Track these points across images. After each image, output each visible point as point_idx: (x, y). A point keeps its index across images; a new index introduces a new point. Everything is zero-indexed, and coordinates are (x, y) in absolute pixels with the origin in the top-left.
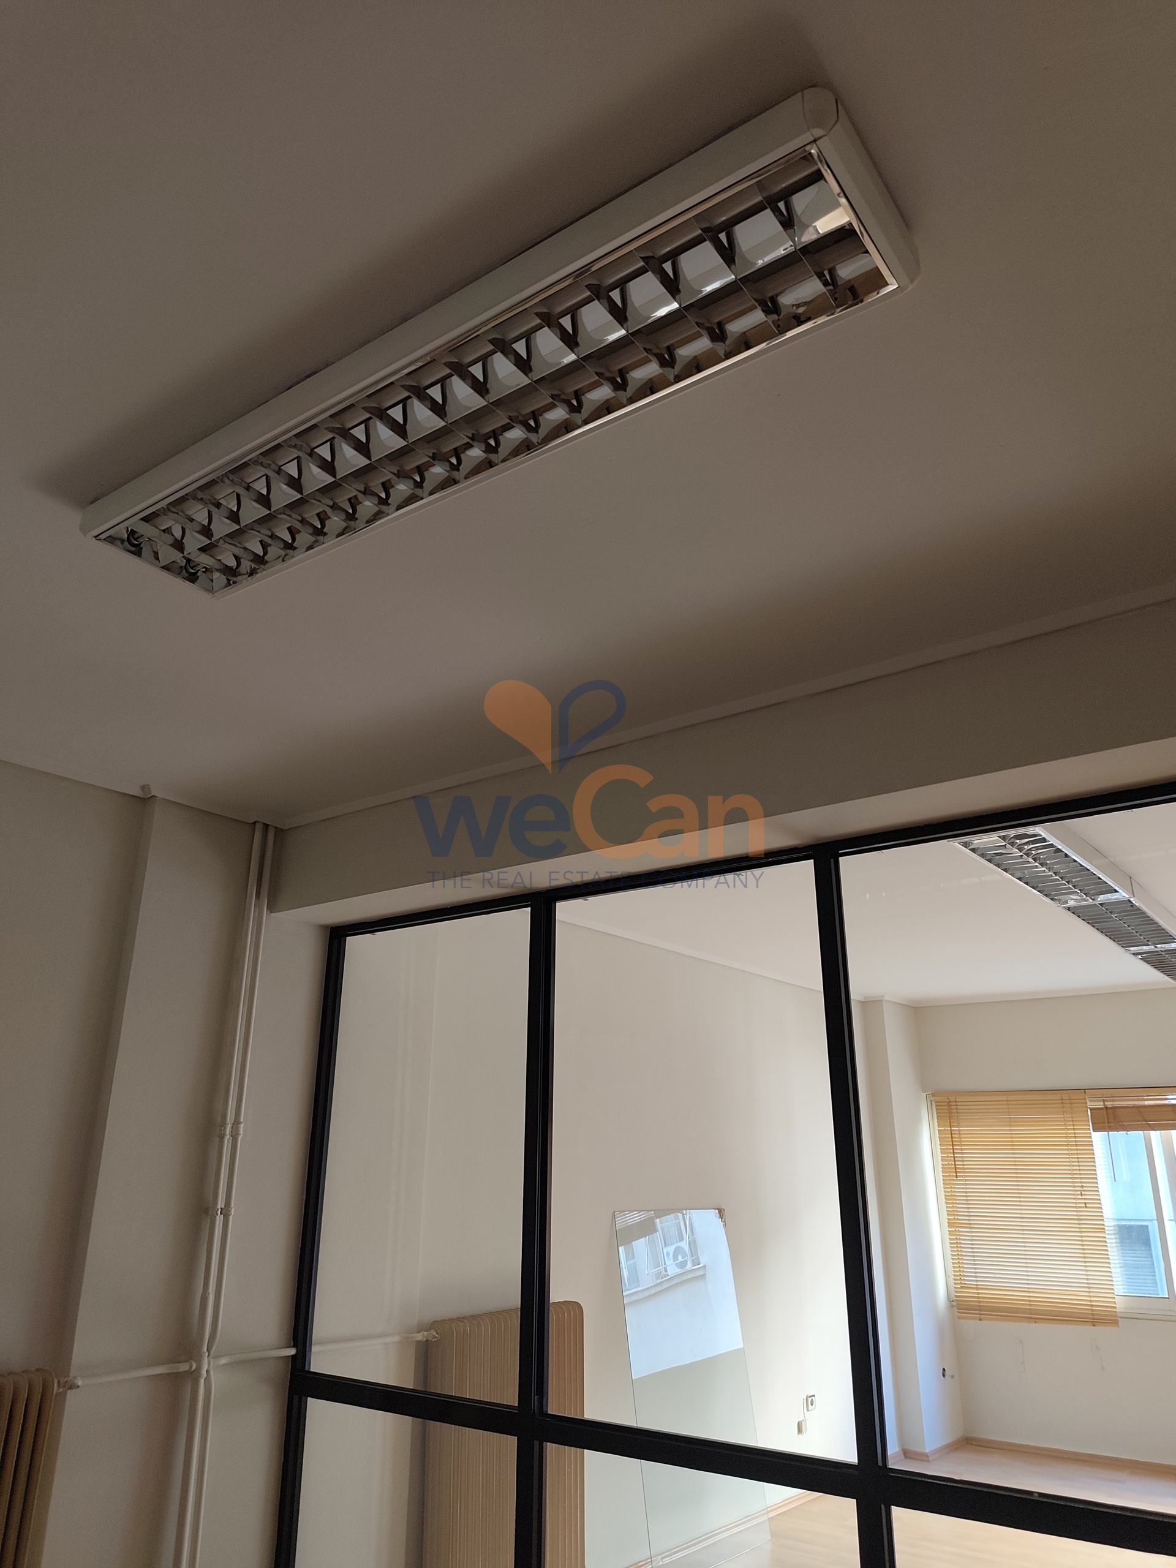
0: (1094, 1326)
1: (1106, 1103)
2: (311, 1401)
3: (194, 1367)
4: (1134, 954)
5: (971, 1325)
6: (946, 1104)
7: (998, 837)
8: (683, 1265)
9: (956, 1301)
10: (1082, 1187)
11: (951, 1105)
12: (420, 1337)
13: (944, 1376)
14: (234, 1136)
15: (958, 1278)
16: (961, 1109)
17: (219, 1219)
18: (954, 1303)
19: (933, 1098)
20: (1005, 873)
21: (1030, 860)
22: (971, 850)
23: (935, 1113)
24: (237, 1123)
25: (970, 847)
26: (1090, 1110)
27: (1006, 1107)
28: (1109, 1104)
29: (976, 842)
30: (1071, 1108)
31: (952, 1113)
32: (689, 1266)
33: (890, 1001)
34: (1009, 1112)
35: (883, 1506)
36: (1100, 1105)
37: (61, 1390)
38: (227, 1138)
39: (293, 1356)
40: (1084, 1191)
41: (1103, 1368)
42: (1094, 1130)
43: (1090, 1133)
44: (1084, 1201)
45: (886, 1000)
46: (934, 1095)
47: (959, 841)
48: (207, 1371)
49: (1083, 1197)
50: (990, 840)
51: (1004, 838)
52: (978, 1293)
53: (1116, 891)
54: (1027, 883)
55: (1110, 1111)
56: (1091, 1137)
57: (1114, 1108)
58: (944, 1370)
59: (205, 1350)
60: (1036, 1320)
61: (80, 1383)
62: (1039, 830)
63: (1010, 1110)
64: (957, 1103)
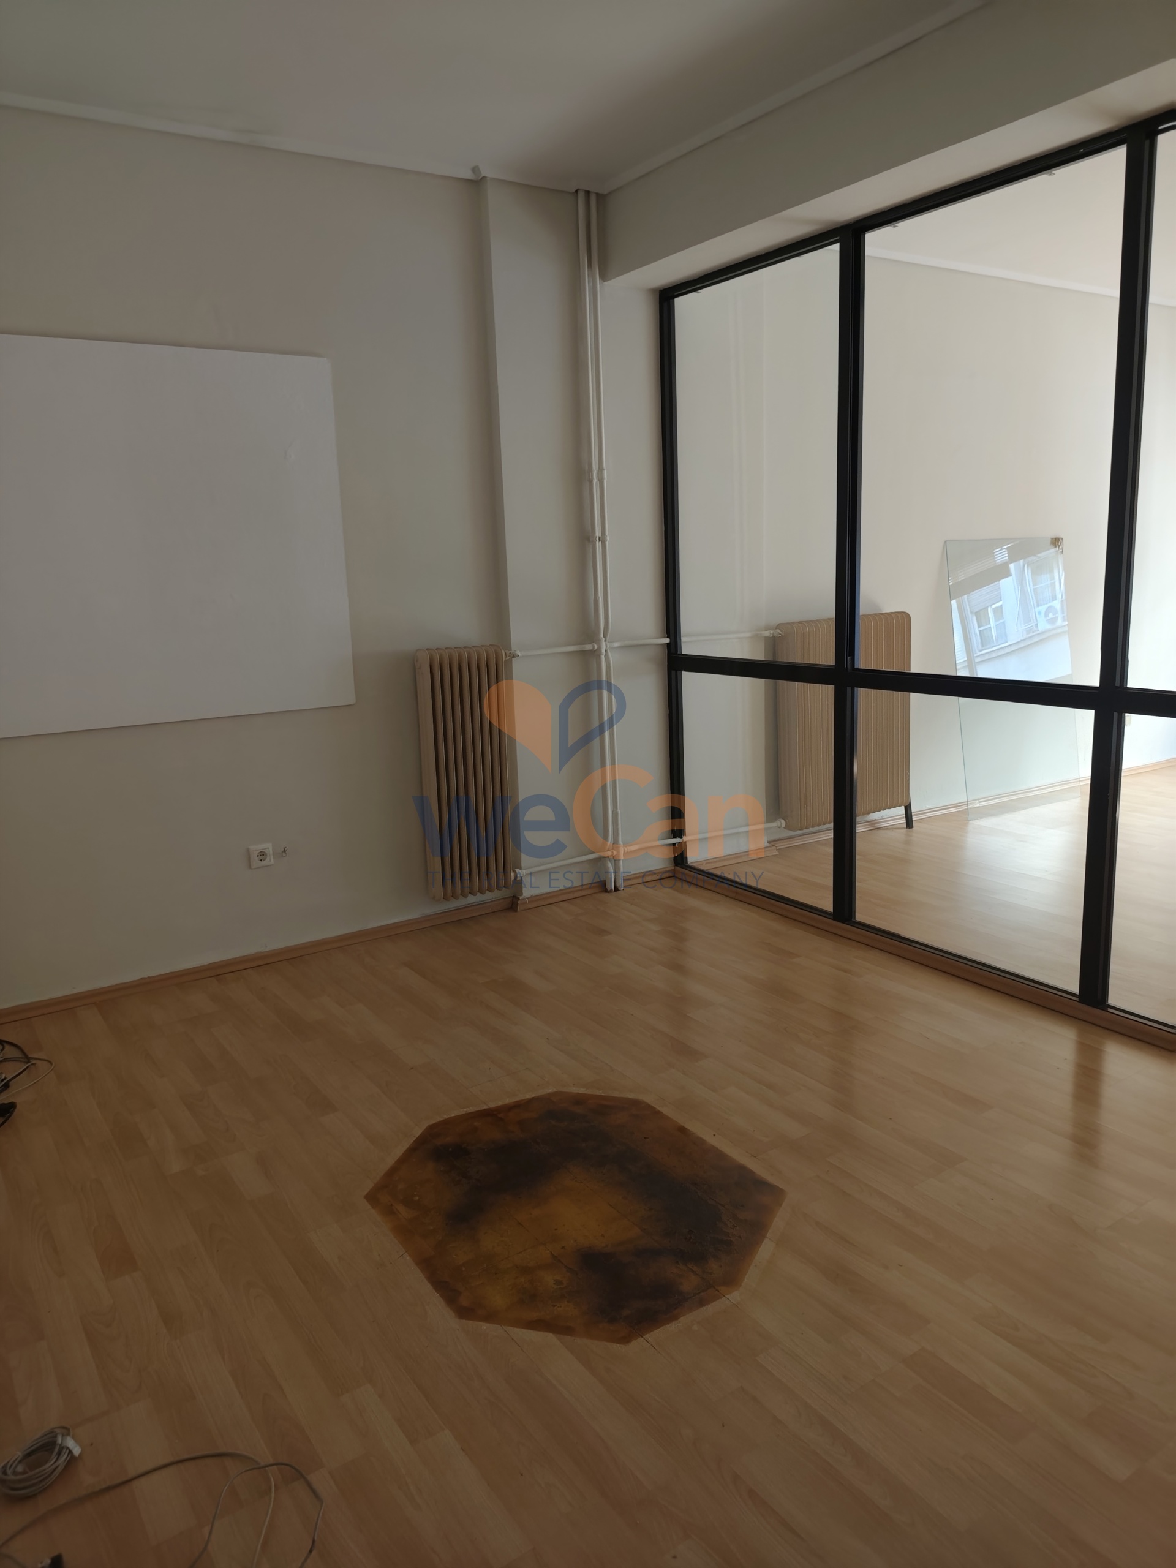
2: (684, 673)
3: (596, 647)
12: (767, 634)
14: (601, 480)
17: (598, 545)
24: (601, 470)
37: (508, 658)
38: (595, 481)
39: (668, 644)
48: (606, 651)
59: (602, 636)
61: (519, 654)
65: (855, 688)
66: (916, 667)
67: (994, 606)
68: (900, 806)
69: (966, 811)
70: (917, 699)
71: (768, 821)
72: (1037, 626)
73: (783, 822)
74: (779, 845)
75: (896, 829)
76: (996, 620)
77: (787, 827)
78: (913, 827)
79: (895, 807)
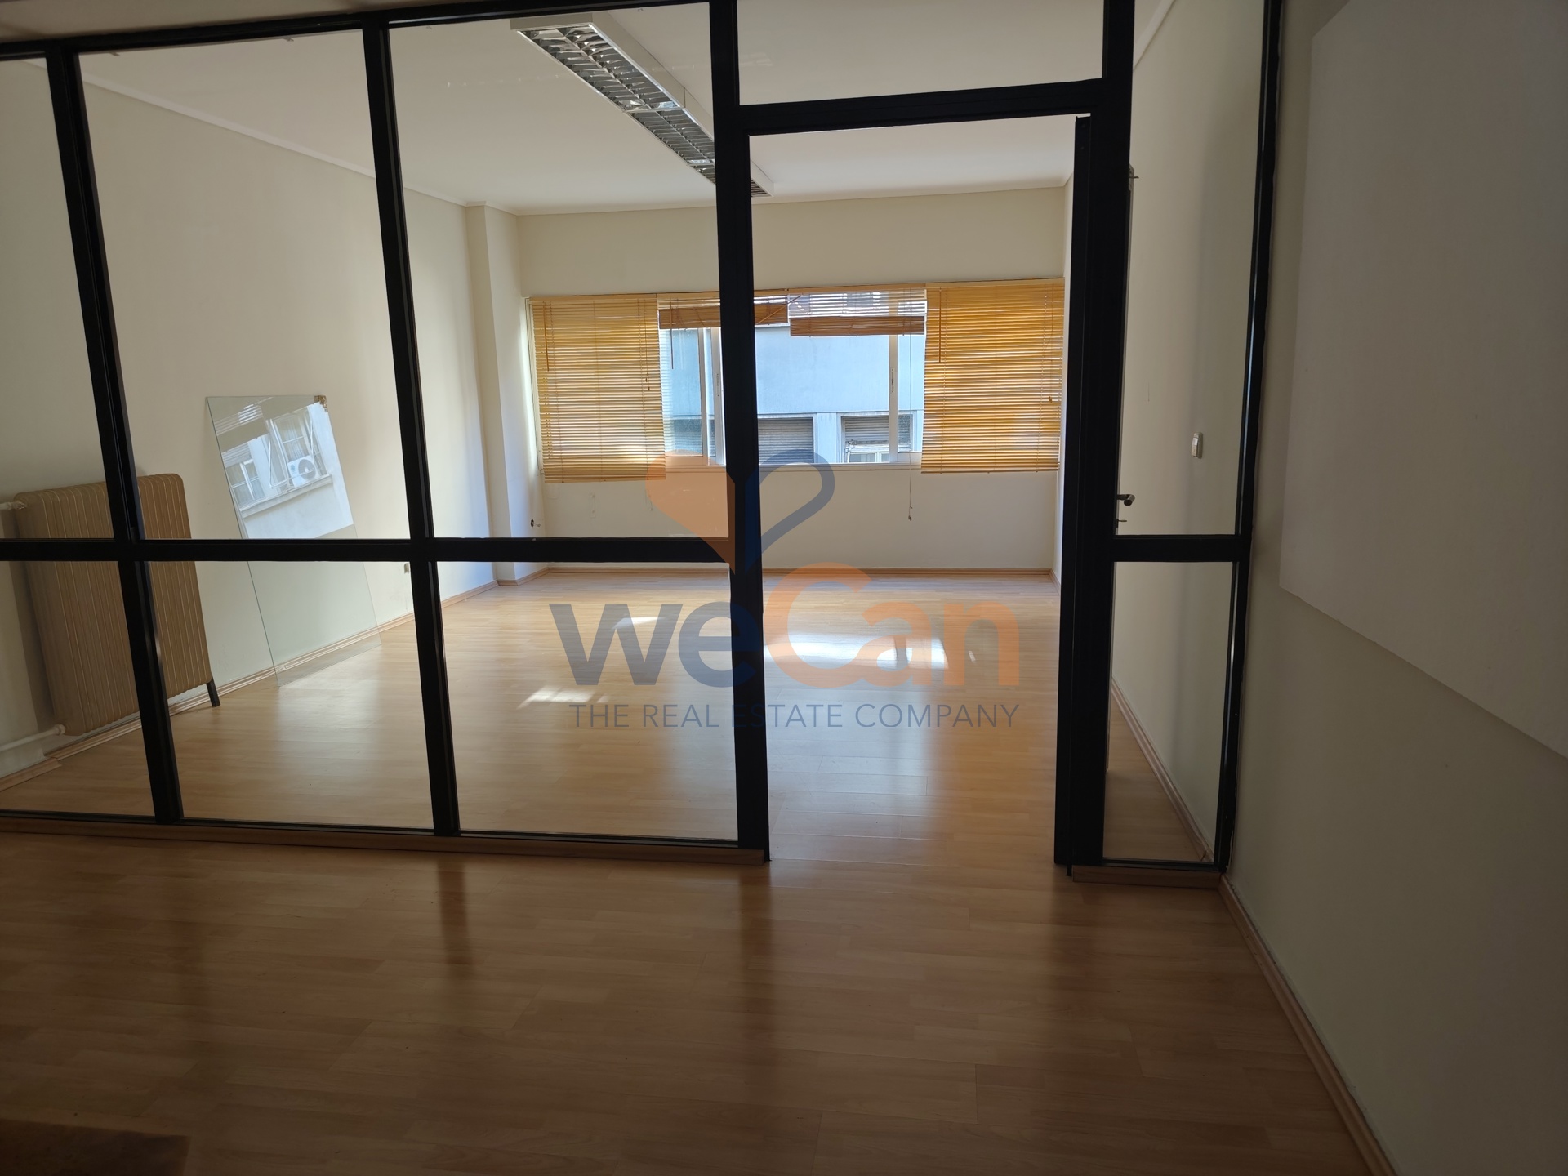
1: (671, 306)
4: (694, 167)
5: (555, 487)
6: (541, 307)
7: (558, 29)
8: (309, 476)
9: (545, 469)
10: (647, 374)
11: (546, 309)
13: (532, 525)
15: (546, 450)
16: (555, 313)
18: (543, 472)
19: (531, 302)
21: (591, 57)
22: (535, 41)
23: (532, 315)
25: (534, 39)
26: (660, 311)
27: (593, 309)
28: (674, 306)
29: (541, 32)
30: (645, 310)
31: (546, 315)
33: (493, 208)
35: (430, 563)
36: (667, 307)
40: (649, 378)
41: (652, 509)
42: (661, 328)
43: (658, 331)
44: (647, 385)
45: (488, 206)
46: (531, 299)
49: (648, 382)
51: (563, 31)
52: (563, 462)
53: (667, 99)
54: (592, 84)
55: (675, 312)
56: (658, 334)
57: (678, 310)
58: (532, 521)
60: (605, 479)
62: (591, 26)
63: (596, 313)
64: (552, 306)
65: (145, 562)
66: (196, 534)
67: (245, 463)
68: (202, 684)
69: (275, 677)
70: (203, 568)
71: (42, 729)
72: (291, 482)
73: (62, 727)
74: (61, 755)
75: (202, 709)
76: (250, 476)
77: (68, 733)
78: (219, 704)
79: (196, 686)
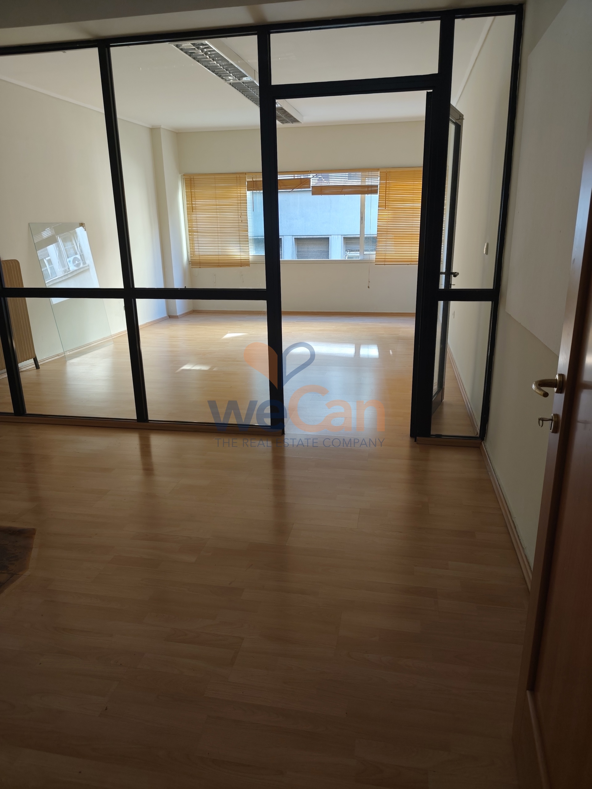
0: (241, 267)
1: (253, 179)
5: (197, 270)
6: (189, 179)
7: (191, 44)
8: (78, 265)
9: (191, 261)
10: (241, 214)
11: (191, 180)
15: (192, 251)
16: (196, 183)
18: (190, 263)
19: (184, 177)
20: (198, 62)
21: (208, 57)
22: (180, 49)
23: (184, 184)
25: (180, 48)
26: (247, 182)
27: (214, 181)
29: (183, 45)
30: (240, 182)
31: (192, 183)
32: (82, 266)
33: (164, 129)
34: (215, 183)
35: (133, 300)
36: (251, 180)
40: (242, 216)
41: (243, 281)
42: (247, 191)
43: (246, 192)
44: (241, 220)
45: (162, 128)
46: (184, 175)
47: (174, 44)
49: (241, 218)
50: (187, 44)
51: (194, 44)
52: (200, 258)
53: (246, 76)
54: (209, 69)
56: (246, 194)
57: (256, 181)
60: (220, 266)
62: (206, 42)
63: (216, 182)
64: (194, 179)
65: (6, 298)
69: (64, 357)
72: (69, 268)
75: (31, 370)
78: (39, 368)
79: (29, 360)
